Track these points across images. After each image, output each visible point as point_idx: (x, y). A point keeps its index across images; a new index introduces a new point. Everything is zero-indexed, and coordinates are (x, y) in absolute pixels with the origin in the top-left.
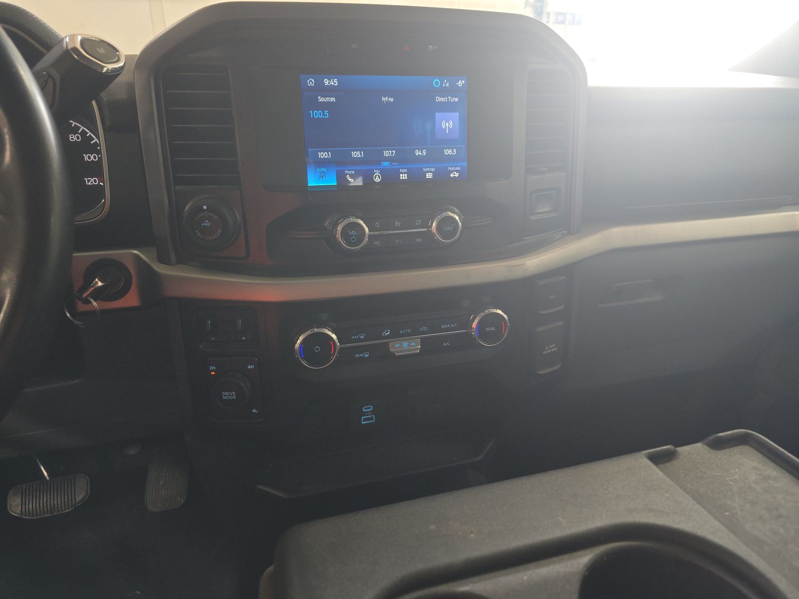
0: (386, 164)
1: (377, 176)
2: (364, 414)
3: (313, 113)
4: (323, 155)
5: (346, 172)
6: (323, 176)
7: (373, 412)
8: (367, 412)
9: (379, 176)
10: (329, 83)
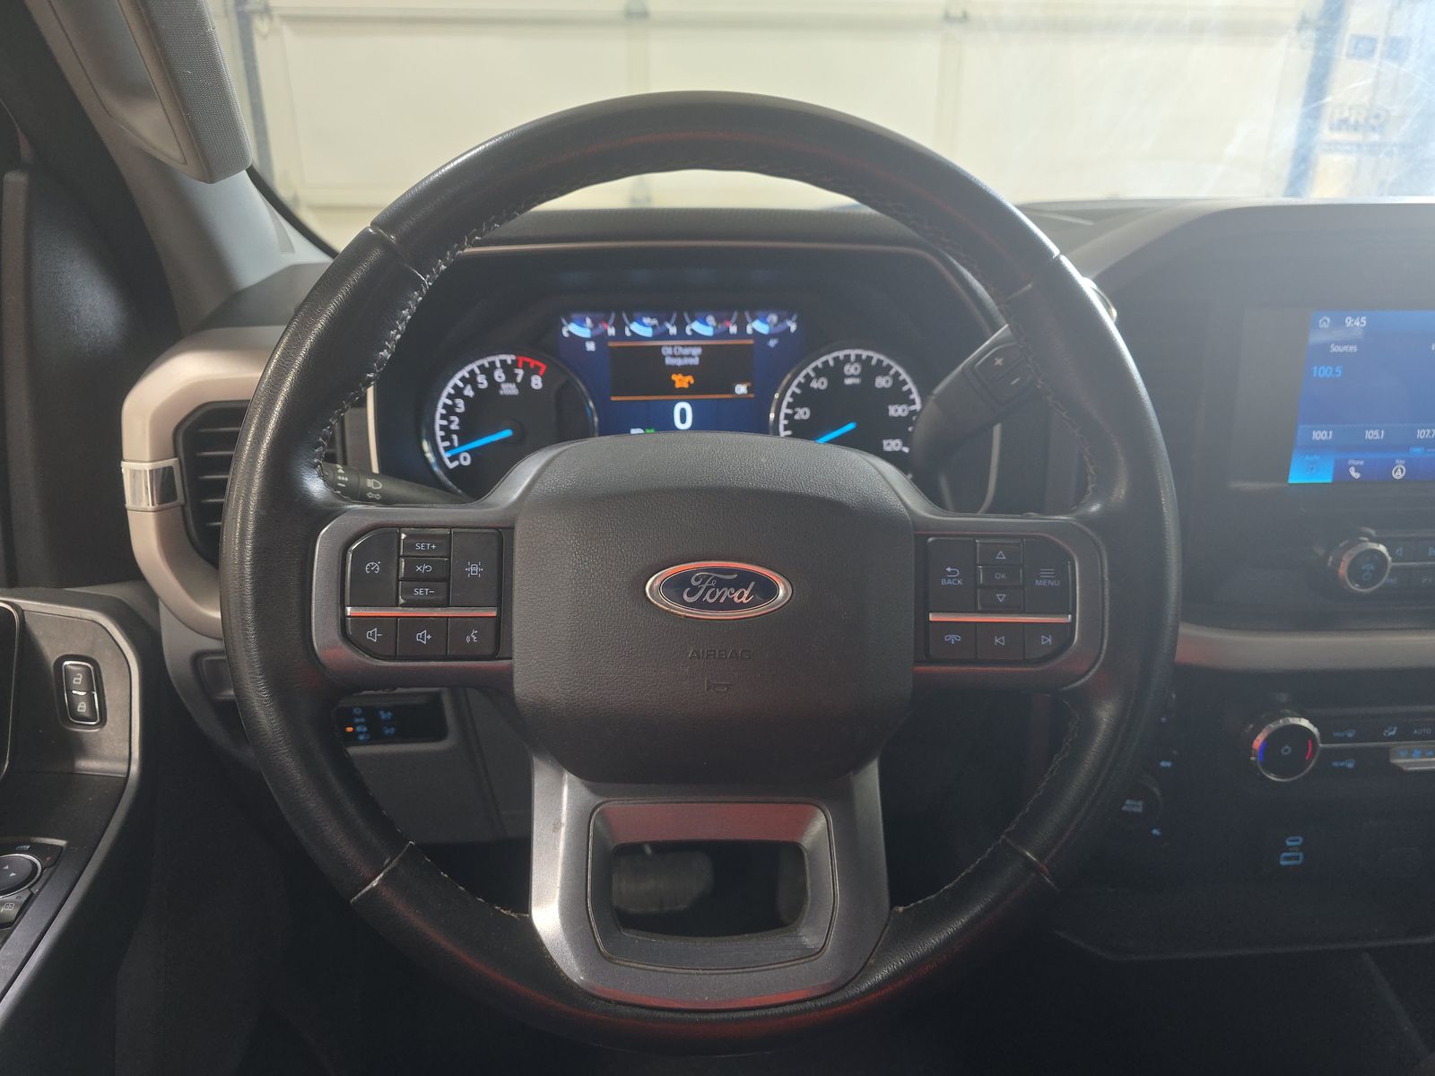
0: (1418, 450)
1: (1399, 470)
2: (1287, 849)
3: (1318, 369)
4: (1319, 435)
5: (1351, 462)
6: (1312, 468)
7: (1301, 848)
8: (1291, 847)
9: (1402, 470)
10: (1353, 323)
